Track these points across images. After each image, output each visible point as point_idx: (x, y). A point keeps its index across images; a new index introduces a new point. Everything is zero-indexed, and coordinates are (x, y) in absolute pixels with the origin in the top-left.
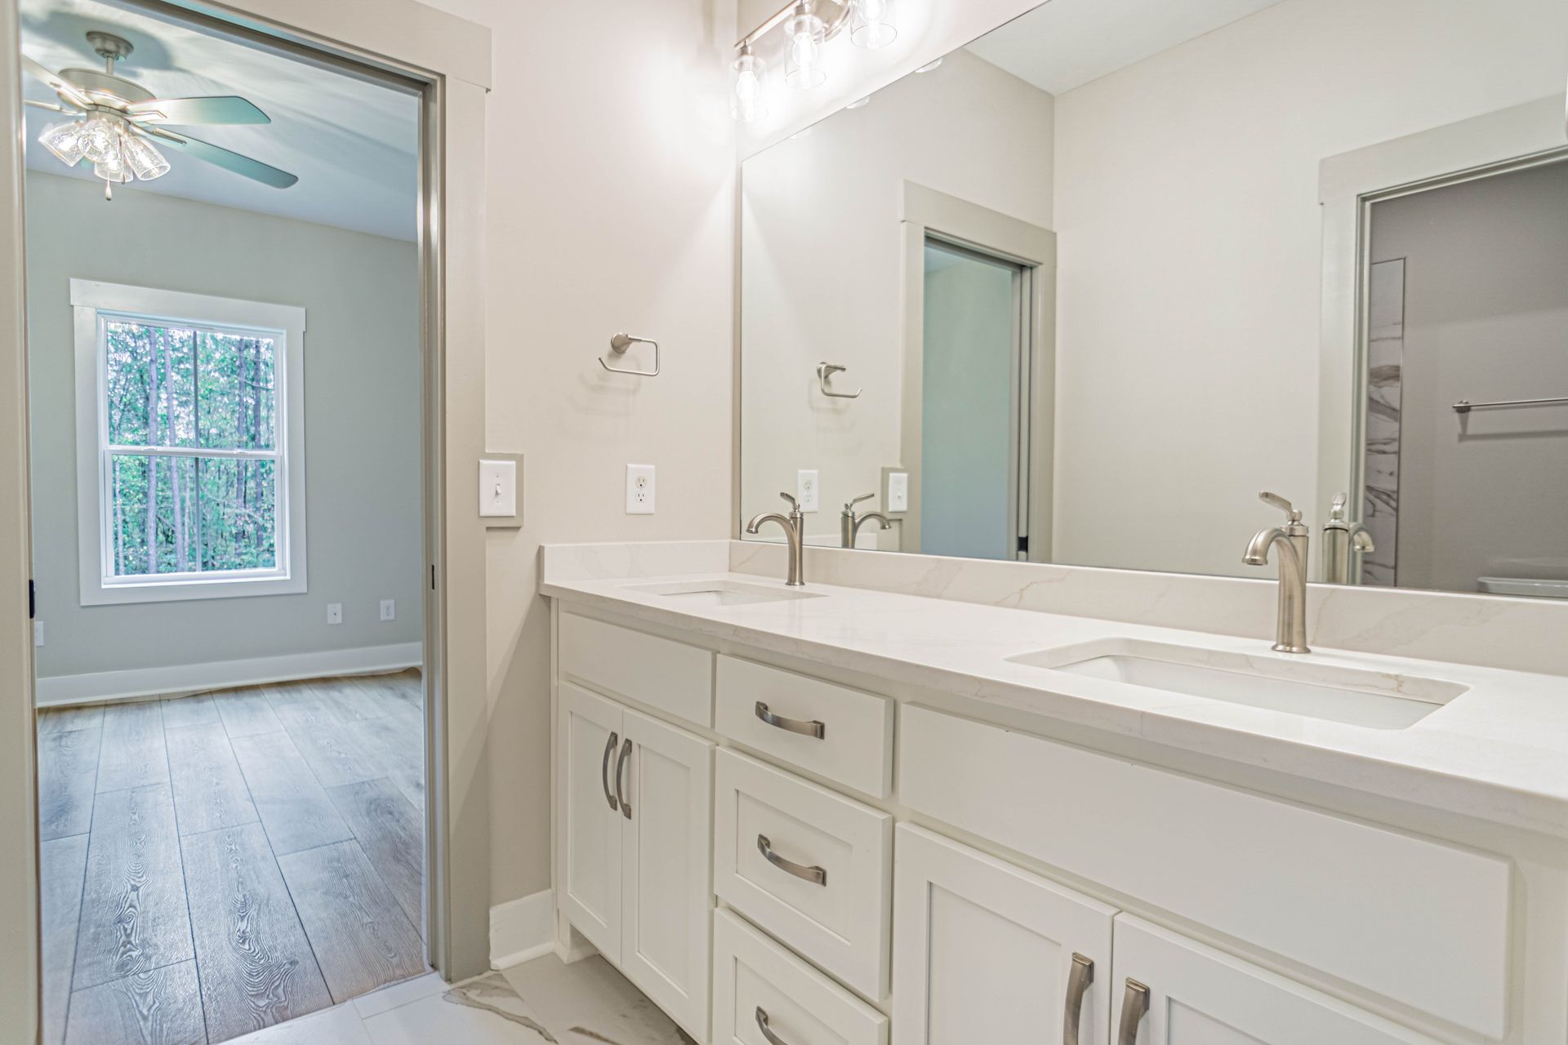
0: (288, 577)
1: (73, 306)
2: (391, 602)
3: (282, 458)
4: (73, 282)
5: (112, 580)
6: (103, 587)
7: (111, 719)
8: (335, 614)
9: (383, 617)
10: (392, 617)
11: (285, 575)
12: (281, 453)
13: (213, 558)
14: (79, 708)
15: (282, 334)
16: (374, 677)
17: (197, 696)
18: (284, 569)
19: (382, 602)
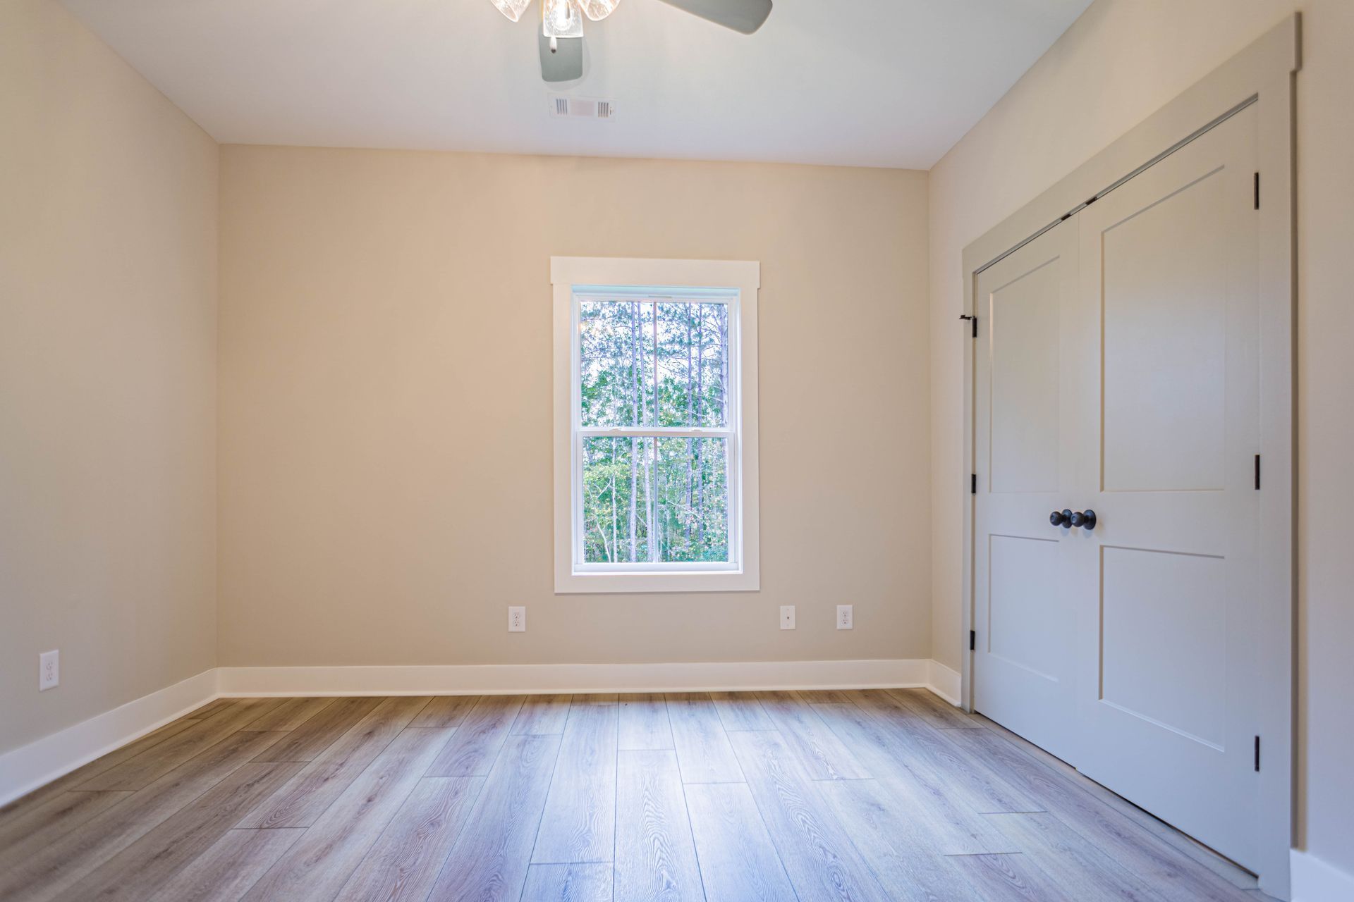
0: (740, 572)
1: (552, 285)
2: (849, 608)
3: (735, 435)
4: (555, 260)
5: (582, 567)
6: (574, 574)
7: (576, 714)
8: (788, 617)
9: (840, 626)
10: (849, 626)
11: (738, 569)
12: (734, 431)
13: (671, 549)
14: (549, 700)
15: (736, 295)
16: (830, 697)
17: (650, 699)
18: (736, 562)
19: (838, 607)
